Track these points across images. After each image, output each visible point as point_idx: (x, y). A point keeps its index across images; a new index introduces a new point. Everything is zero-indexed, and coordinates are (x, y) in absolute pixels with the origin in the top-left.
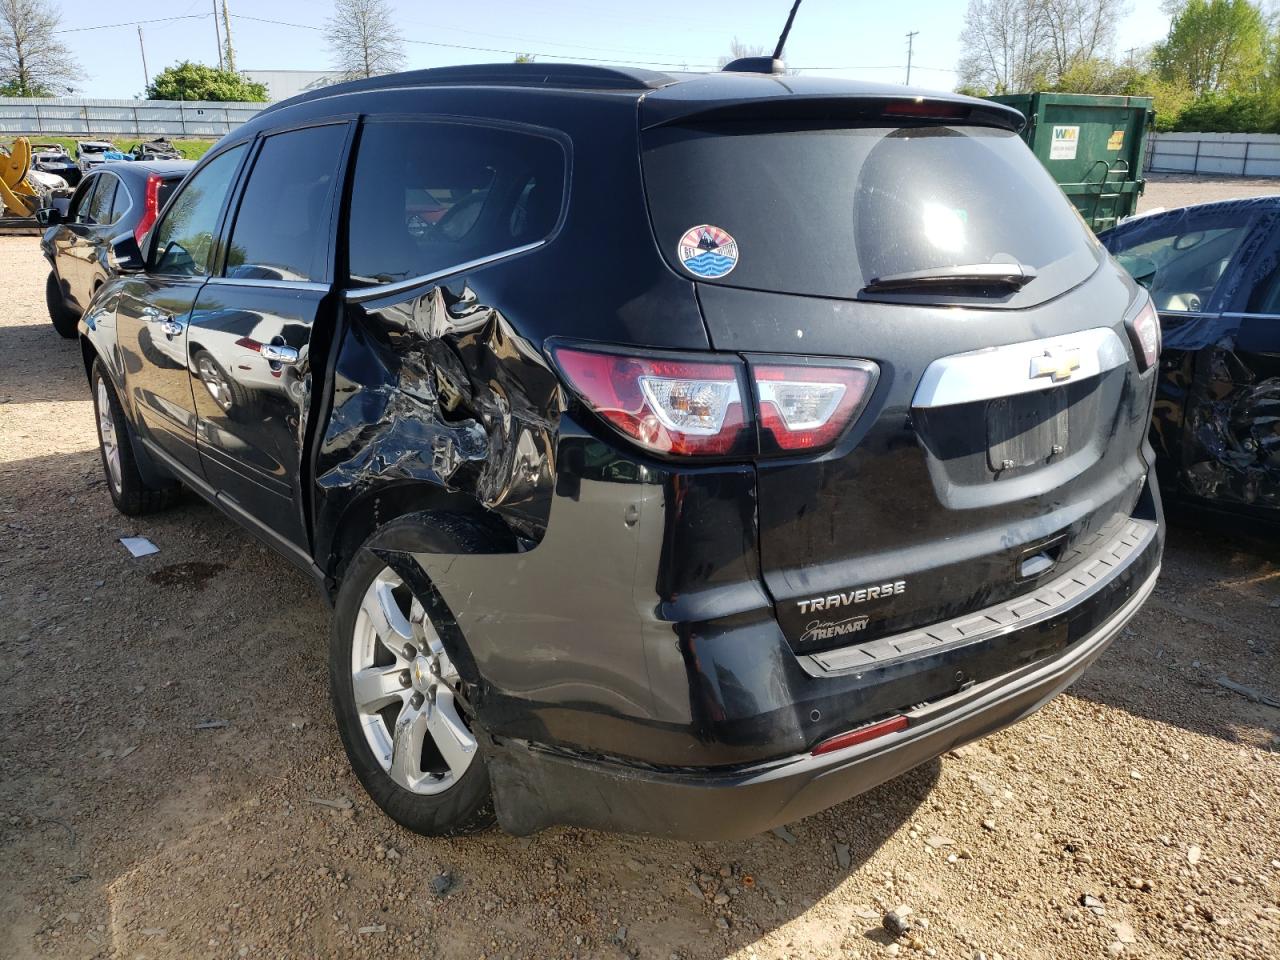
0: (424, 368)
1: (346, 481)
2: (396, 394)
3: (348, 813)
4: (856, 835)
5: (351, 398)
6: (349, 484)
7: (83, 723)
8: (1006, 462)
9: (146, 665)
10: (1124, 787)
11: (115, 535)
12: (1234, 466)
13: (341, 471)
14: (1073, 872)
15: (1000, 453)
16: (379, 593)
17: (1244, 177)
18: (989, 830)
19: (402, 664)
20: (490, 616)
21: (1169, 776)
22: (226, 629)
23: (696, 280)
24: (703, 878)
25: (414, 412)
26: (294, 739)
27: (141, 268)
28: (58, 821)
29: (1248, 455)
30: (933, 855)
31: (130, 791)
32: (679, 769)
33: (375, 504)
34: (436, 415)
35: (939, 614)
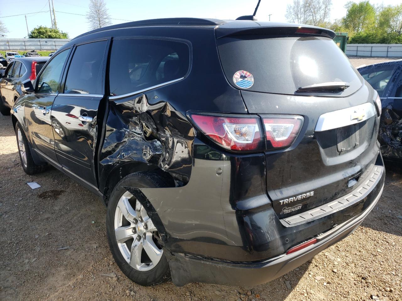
0: (138, 122)
1: (111, 162)
2: (128, 132)
3: (115, 279)
4: (291, 277)
5: (112, 133)
6: (112, 163)
7: (17, 250)
8: (342, 149)
9: (39, 228)
10: (376, 255)
11: (25, 182)
12: (394, 146)
13: (109, 159)
14: (366, 287)
15: (341, 146)
16: (124, 201)
17: (371, 57)
18: (335, 273)
19: (133, 225)
20: (169, 210)
21: (390, 250)
22: (66, 213)
23: (240, 89)
24: (242, 296)
25: (135, 138)
26: (93, 252)
27: (33, 91)
28: (11, 287)
29: (398, 142)
30: (318, 283)
31: (35, 275)
32: (241, 263)
33: (120, 169)
34: (143, 138)
35: (324, 202)
